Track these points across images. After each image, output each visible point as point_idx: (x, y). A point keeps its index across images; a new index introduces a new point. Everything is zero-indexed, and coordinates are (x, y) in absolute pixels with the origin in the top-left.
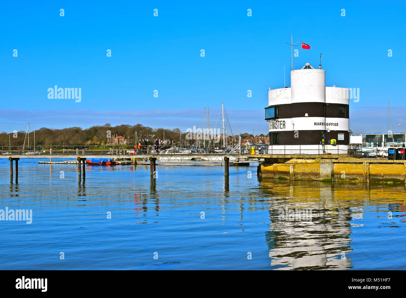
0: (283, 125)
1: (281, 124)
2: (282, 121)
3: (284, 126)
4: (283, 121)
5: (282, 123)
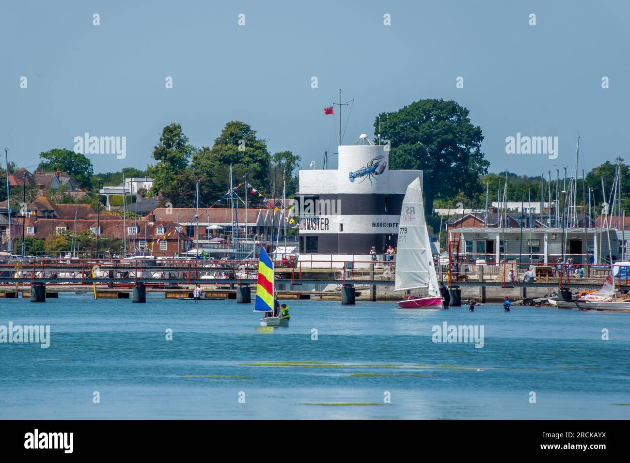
0: (326, 224)
1: (322, 223)
2: (323, 219)
3: (327, 226)
4: (326, 219)
5: (323, 221)
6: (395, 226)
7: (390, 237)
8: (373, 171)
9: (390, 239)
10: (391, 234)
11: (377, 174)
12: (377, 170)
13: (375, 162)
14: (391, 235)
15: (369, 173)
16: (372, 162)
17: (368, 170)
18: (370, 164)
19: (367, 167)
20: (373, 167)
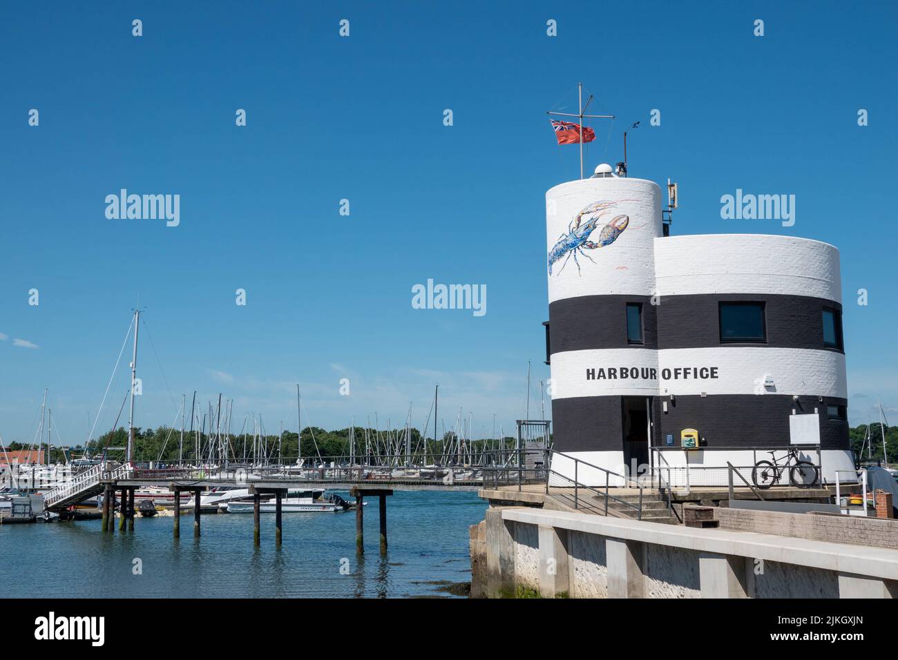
6: (681, 376)
7: (665, 404)
8: (583, 240)
9: (665, 409)
10: (669, 397)
11: (592, 246)
12: (594, 237)
13: (585, 219)
14: (666, 398)
15: (573, 245)
16: (579, 219)
17: (571, 240)
18: (574, 225)
19: (568, 234)
20: (581, 231)
